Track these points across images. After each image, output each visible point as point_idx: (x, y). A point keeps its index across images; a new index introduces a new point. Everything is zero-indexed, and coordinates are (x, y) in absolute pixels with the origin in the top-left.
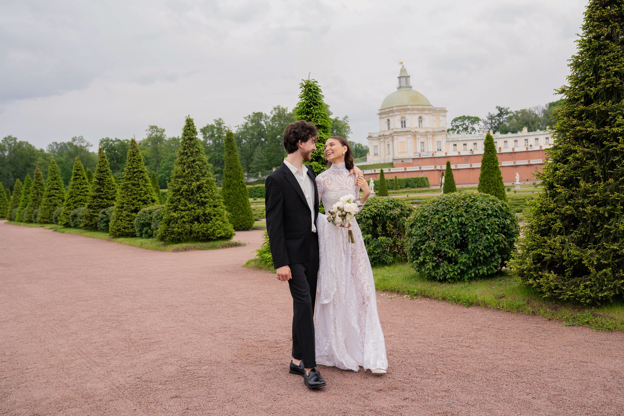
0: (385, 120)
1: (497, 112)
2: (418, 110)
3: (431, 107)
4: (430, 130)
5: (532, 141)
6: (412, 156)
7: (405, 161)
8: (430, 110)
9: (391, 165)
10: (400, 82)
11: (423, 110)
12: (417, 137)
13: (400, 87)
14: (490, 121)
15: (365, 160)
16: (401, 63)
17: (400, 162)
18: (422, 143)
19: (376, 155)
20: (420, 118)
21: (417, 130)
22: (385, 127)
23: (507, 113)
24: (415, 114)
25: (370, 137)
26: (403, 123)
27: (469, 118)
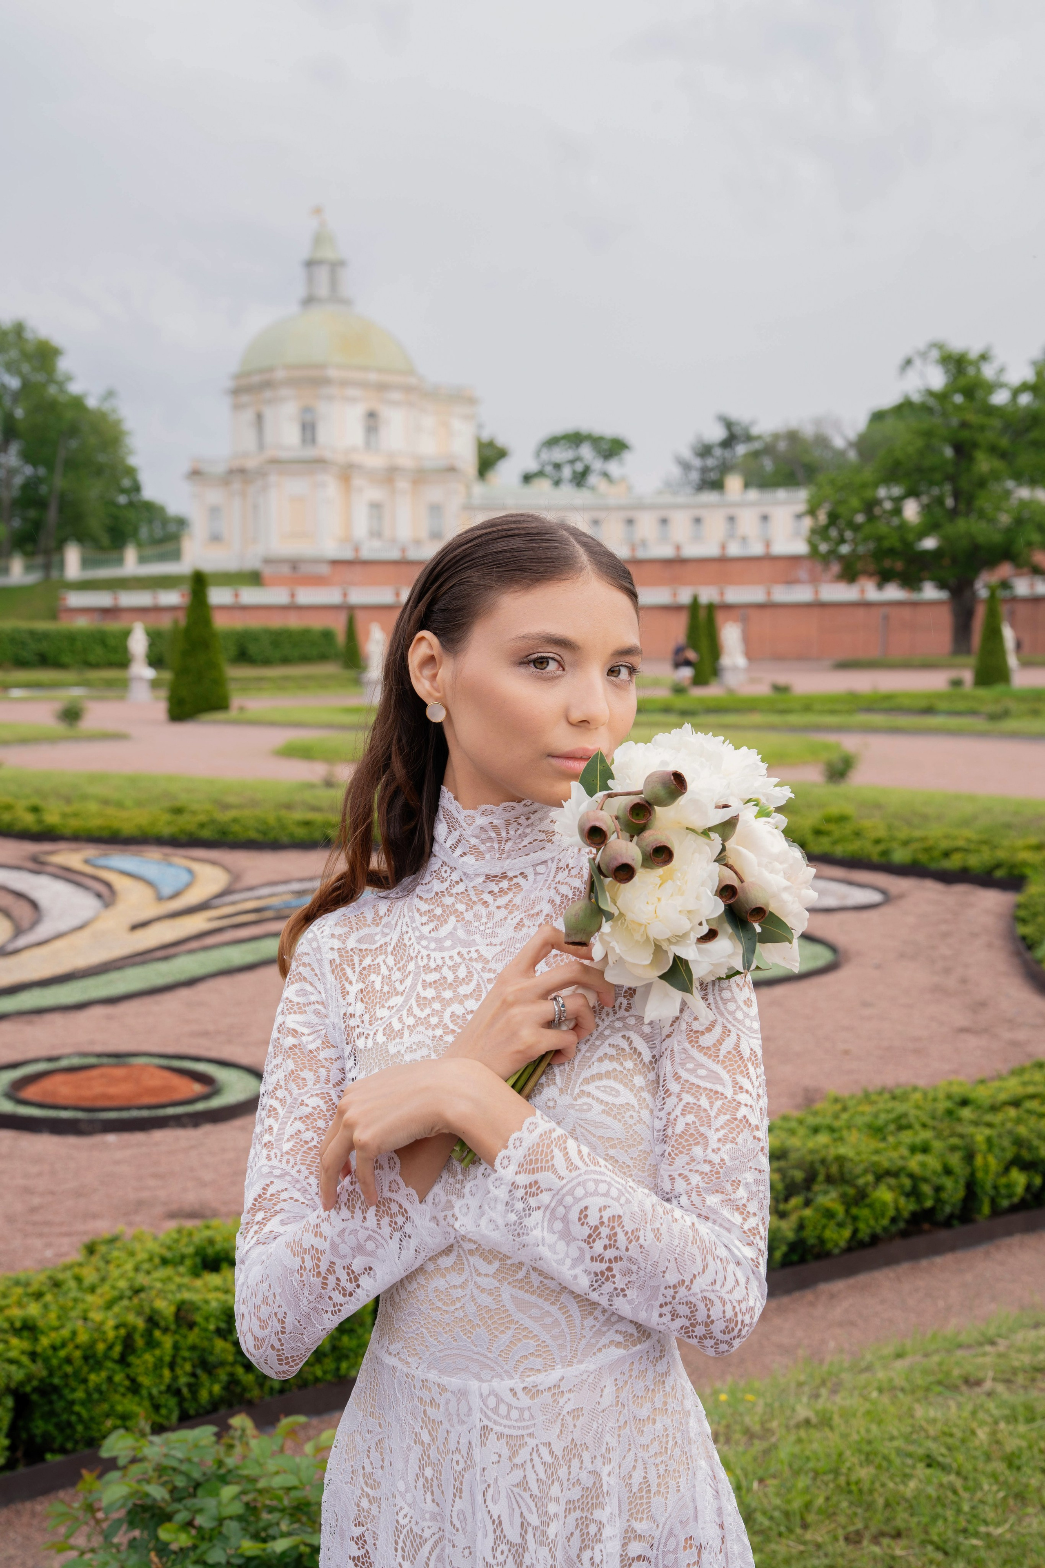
0: (248, 415)
1: (717, 433)
2: (364, 385)
3: (413, 381)
4: (406, 462)
5: (748, 522)
6: (331, 548)
7: (305, 569)
8: (408, 389)
9: (255, 578)
10: (310, 280)
11: (382, 387)
12: (358, 481)
13: (309, 301)
14: (697, 462)
15: (176, 555)
16: (318, 211)
17: (285, 570)
18: (376, 507)
19: (216, 538)
20: (372, 415)
21: (357, 458)
22: (249, 440)
23: (749, 438)
24: (353, 400)
25: (195, 474)
26: (309, 430)
27: (595, 441)
